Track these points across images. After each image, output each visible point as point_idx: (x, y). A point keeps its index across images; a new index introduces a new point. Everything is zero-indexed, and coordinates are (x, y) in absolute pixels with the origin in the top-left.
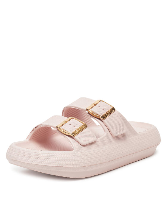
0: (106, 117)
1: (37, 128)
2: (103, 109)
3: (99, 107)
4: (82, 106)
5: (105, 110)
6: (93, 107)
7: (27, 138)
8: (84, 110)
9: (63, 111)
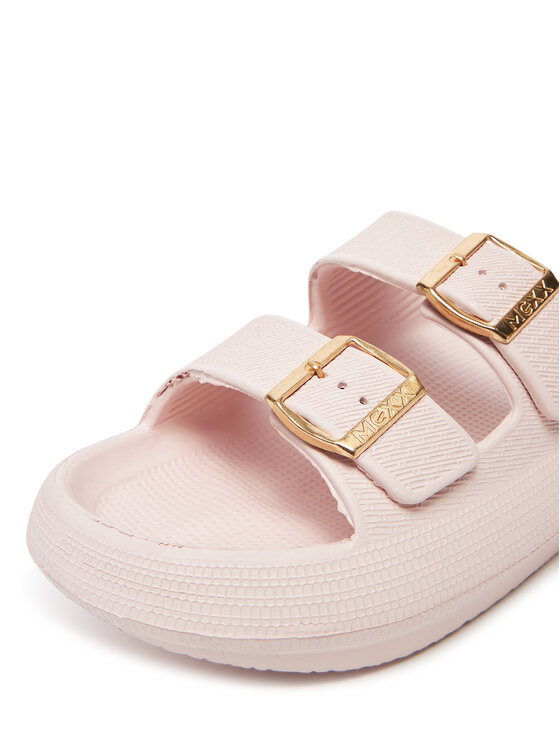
0: (518, 326)
1: (187, 381)
2: (502, 285)
3: (481, 272)
4: (402, 267)
5: (509, 290)
6: (452, 271)
7: (144, 417)
8: (409, 288)
9: (314, 275)
